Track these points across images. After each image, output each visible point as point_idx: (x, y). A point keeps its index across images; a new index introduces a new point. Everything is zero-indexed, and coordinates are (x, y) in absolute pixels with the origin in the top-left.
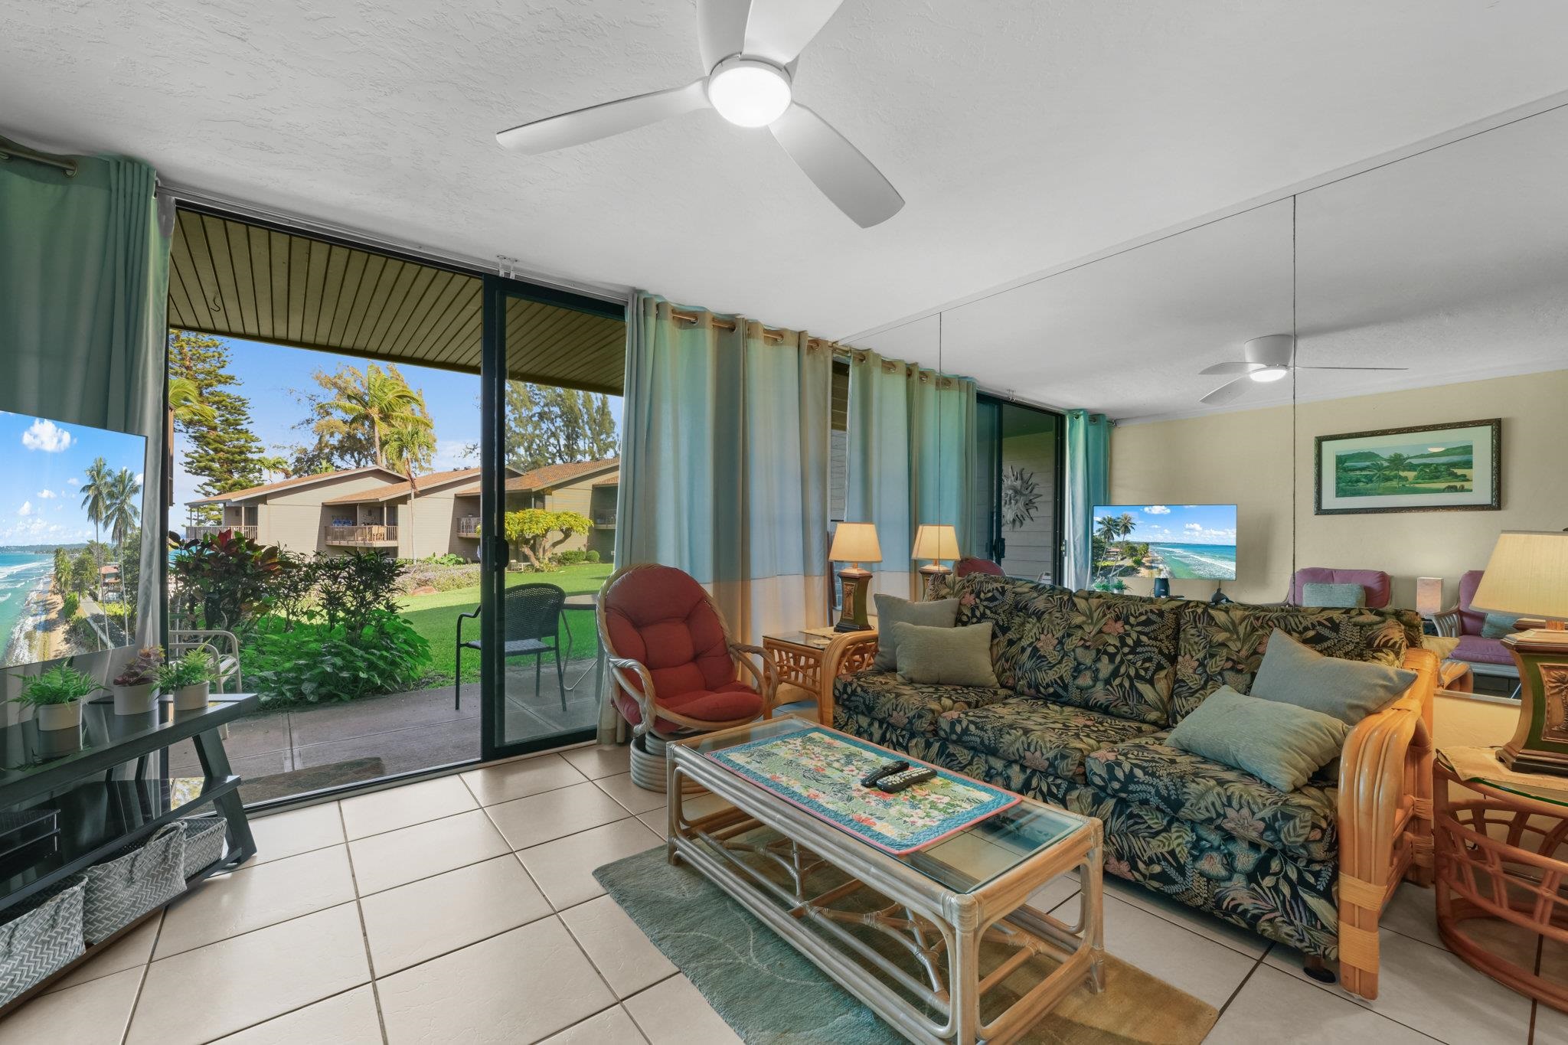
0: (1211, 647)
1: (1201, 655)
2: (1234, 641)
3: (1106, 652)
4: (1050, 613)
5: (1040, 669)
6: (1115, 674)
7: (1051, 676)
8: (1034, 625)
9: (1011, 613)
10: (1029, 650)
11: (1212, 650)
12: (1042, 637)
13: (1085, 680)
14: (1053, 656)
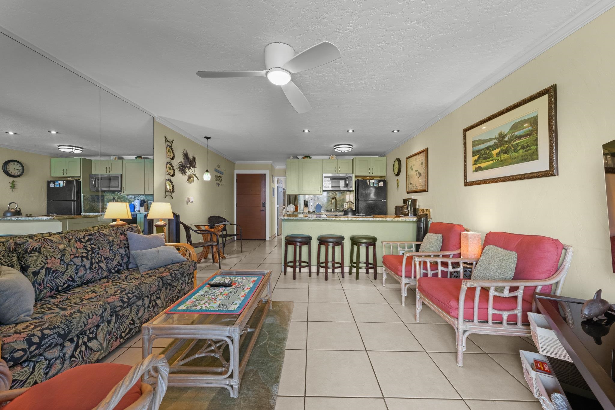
0: (110, 243)
1: (108, 247)
2: (114, 239)
3: (84, 257)
4: (44, 247)
5: (57, 278)
6: (92, 264)
7: (65, 277)
8: (38, 257)
9: (8, 256)
10: (43, 271)
11: (111, 243)
12: (49, 261)
13: (81, 272)
14: (62, 268)
